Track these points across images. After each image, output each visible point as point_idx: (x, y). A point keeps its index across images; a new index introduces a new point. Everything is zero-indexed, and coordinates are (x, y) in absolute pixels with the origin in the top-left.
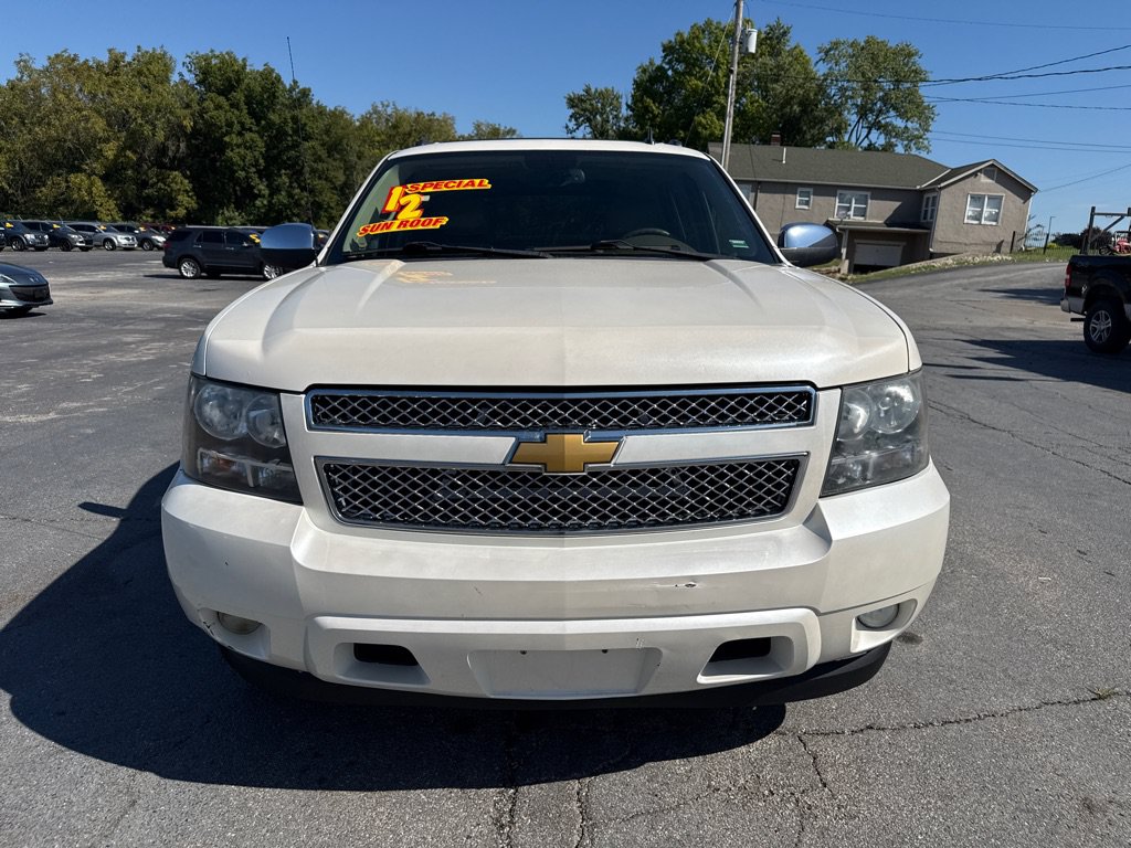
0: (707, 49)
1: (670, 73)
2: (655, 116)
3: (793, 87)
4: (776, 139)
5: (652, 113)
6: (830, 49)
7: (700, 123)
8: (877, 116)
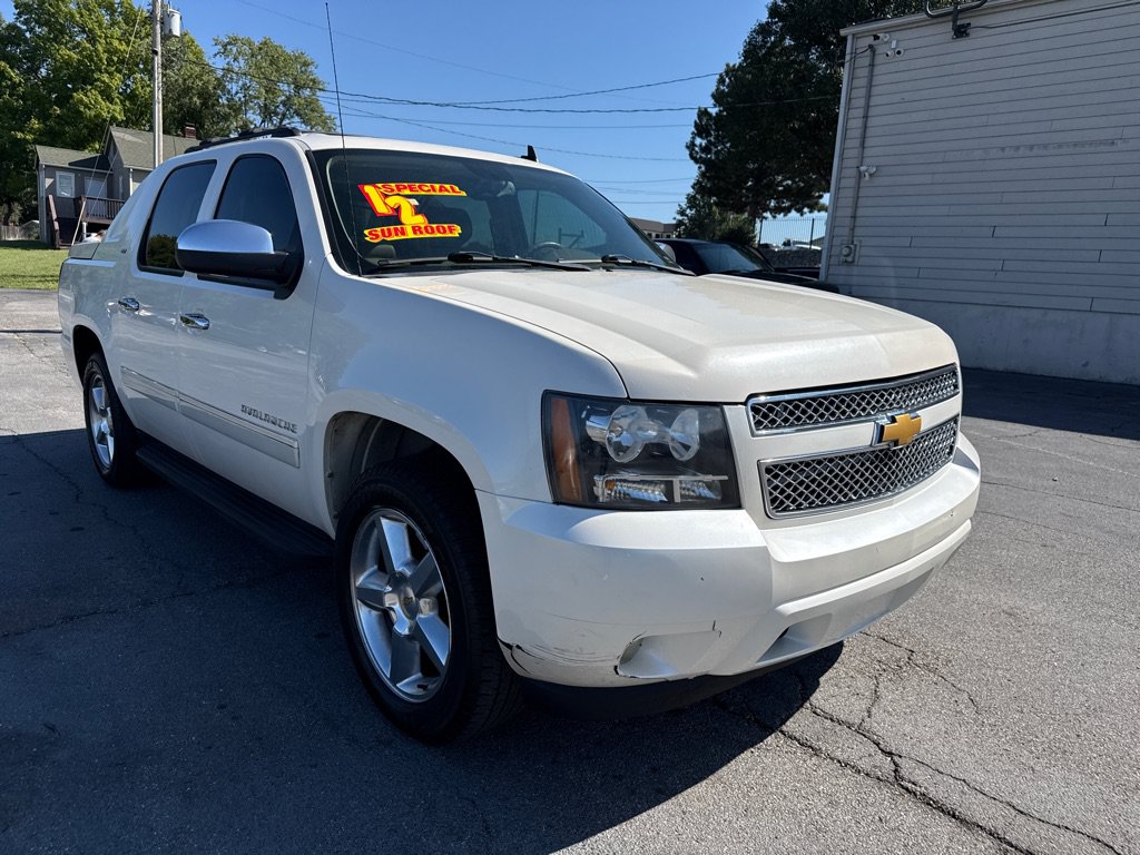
0: (77, 16)
1: (28, 35)
2: (14, 86)
3: (190, 77)
4: (191, 132)
5: (11, 80)
6: (229, 43)
7: (81, 101)
8: (282, 120)
